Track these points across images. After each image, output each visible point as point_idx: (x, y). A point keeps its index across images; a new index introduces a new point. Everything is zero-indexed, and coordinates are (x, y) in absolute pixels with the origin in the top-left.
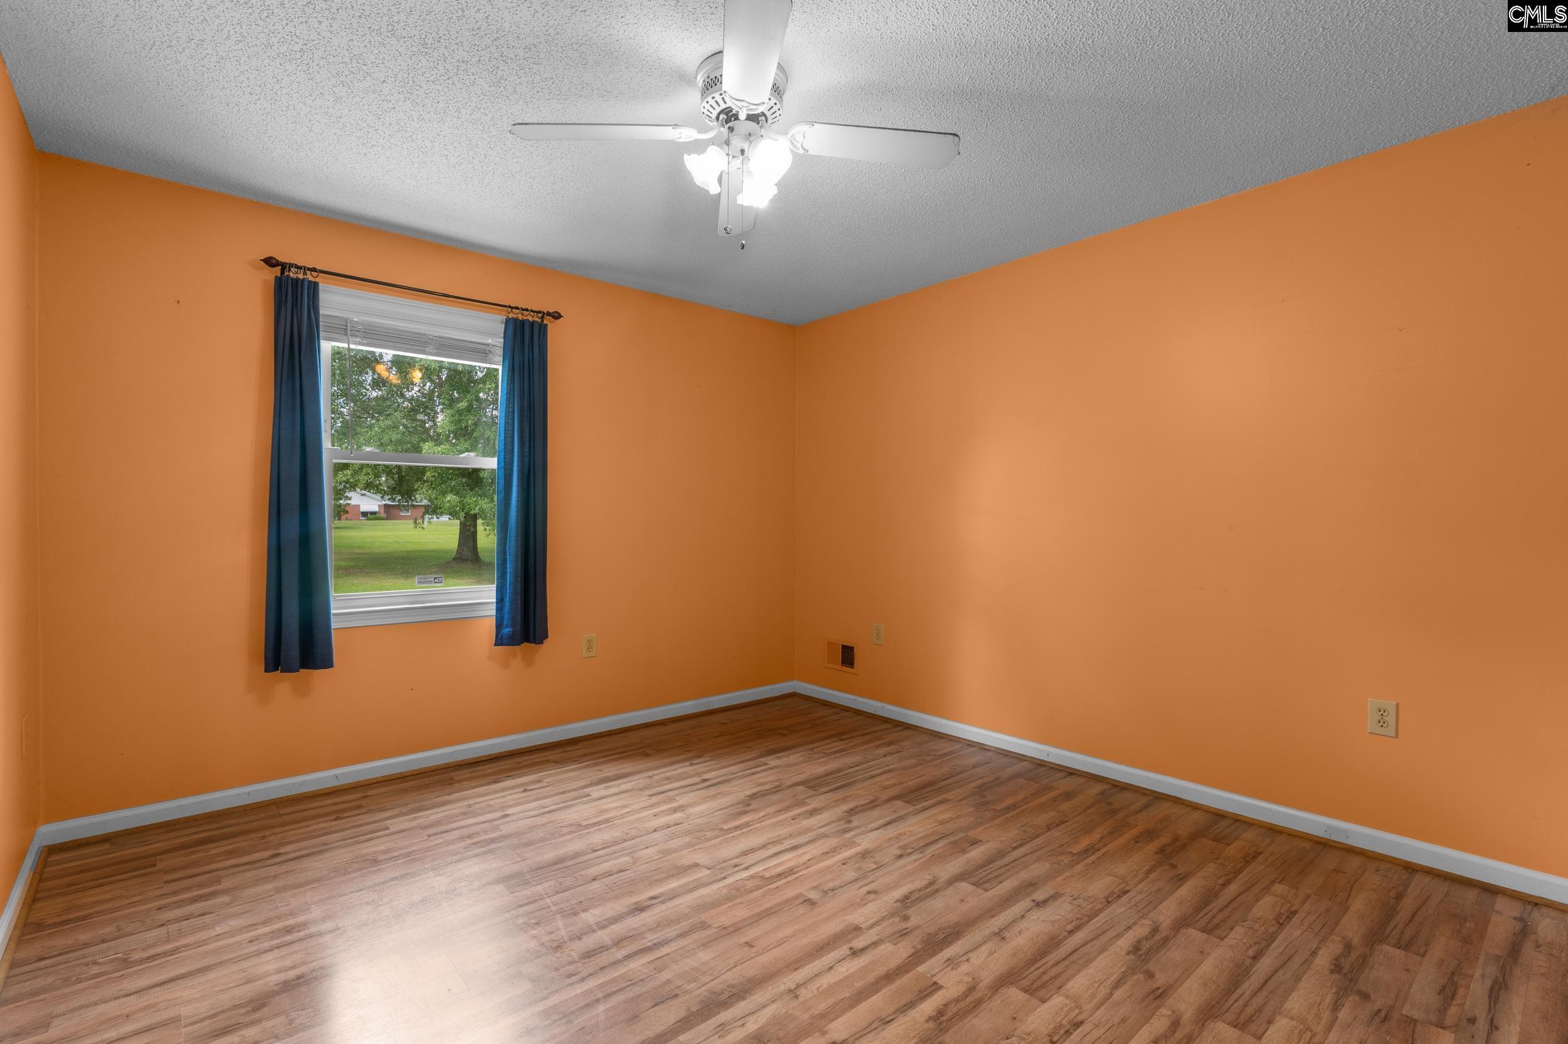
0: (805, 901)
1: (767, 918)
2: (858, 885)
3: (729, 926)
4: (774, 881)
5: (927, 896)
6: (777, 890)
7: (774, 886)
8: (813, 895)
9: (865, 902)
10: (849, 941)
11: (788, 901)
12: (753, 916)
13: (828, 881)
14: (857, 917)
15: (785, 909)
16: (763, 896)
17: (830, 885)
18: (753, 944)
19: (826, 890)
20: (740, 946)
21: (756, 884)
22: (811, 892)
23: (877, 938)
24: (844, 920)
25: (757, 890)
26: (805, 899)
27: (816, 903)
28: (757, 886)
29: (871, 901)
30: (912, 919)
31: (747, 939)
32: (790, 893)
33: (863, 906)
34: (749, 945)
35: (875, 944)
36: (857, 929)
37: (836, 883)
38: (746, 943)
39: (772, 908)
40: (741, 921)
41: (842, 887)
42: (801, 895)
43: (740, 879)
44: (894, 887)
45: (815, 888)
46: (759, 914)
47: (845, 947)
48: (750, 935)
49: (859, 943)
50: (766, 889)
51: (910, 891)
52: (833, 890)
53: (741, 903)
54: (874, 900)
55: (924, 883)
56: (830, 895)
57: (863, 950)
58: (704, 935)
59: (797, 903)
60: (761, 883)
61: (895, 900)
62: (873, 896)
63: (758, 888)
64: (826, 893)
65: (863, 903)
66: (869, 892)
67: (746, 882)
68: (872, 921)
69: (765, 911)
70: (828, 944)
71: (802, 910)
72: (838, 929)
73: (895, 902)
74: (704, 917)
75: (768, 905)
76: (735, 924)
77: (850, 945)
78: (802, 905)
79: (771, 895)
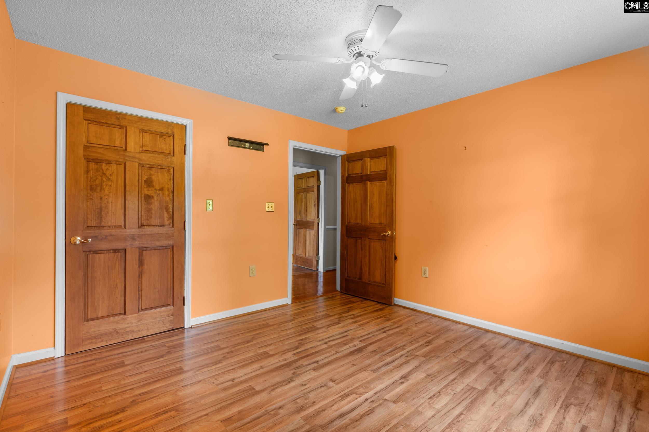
0: (334, 381)
1: (350, 374)
2: (309, 389)
3: (363, 371)
4: (350, 392)
5: (279, 383)
6: (348, 387)
7: (350, 389)
8: (331, 384)
9: (308, 381)
10: (318, 366)
11: (342, 381)
12: (356, 375)
13: (324, 391)
14: (313, 374)
15: (343, 378)
16: (353, 384)
17: (323, 389)
18: (352, 365)
19: (325, 387)
20: (357, 365)
21: (359, 390)
22: (332, 385)
23: (308, 366)
24: (319, 373)
25: (357, 387)
26: (334, 382)
27: (330, 380)
28: (358, 389)
29: (305, 381)
30: (292, 373)
31: (355, 367)
32: (342, 385)
33: (310, 379)
34: (354, 365)
35: (309, 364)
36: (314, 370)
37: (320, 390)
38: (355, 365)
39: (349, 378)
40: (360, 373)
41: (318, 388)
42: (337, 384)
43: (367, 393)
44: (292, 388)
45: (330, 388)
46: (353, 376)
47: (320, 363)
48: (354, 368)
49: (315, 365)
50: (353, 387)
51: (286, 385)
52: (322, 386)
53: (362, 380)
54: (304, 382)
55: (276, 390)
56: (324, 384)
57: (314, 363)
58: (372, 368)
59: (338, 380)
60: (356, 390)
61: (295, 381)
62: (304, 383)
63: (357, 388)
64: (325, 385)
65: (309, 381)
66: (305, 385)
67: (364, 391)
68: (308, 372)
69: (351, 377)
70: (326, 365)
71: (336, 377)
72: (321, 370)
73: (295, 380)
74: (375, 375)
75: (350, 379)
76: (362, 372)
77: (318, 364)
78: (336, 379)
79: (350, 384)
